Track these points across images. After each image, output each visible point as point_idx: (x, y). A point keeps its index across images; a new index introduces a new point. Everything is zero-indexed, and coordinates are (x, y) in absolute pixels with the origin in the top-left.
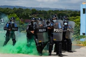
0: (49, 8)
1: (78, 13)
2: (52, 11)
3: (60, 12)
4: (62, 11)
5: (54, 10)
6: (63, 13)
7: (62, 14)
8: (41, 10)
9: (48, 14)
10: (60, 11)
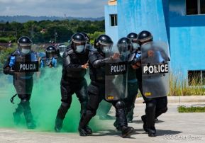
0: (26, 16)
1: (92, 25)
2: (35, 22)
3: (52, 25)
4: (57, 21)
5: (40, 20)
6: (60, 25)
7: (58, 28)
8: (10, 22)
9: (26, 30)
10: (52, 23)
